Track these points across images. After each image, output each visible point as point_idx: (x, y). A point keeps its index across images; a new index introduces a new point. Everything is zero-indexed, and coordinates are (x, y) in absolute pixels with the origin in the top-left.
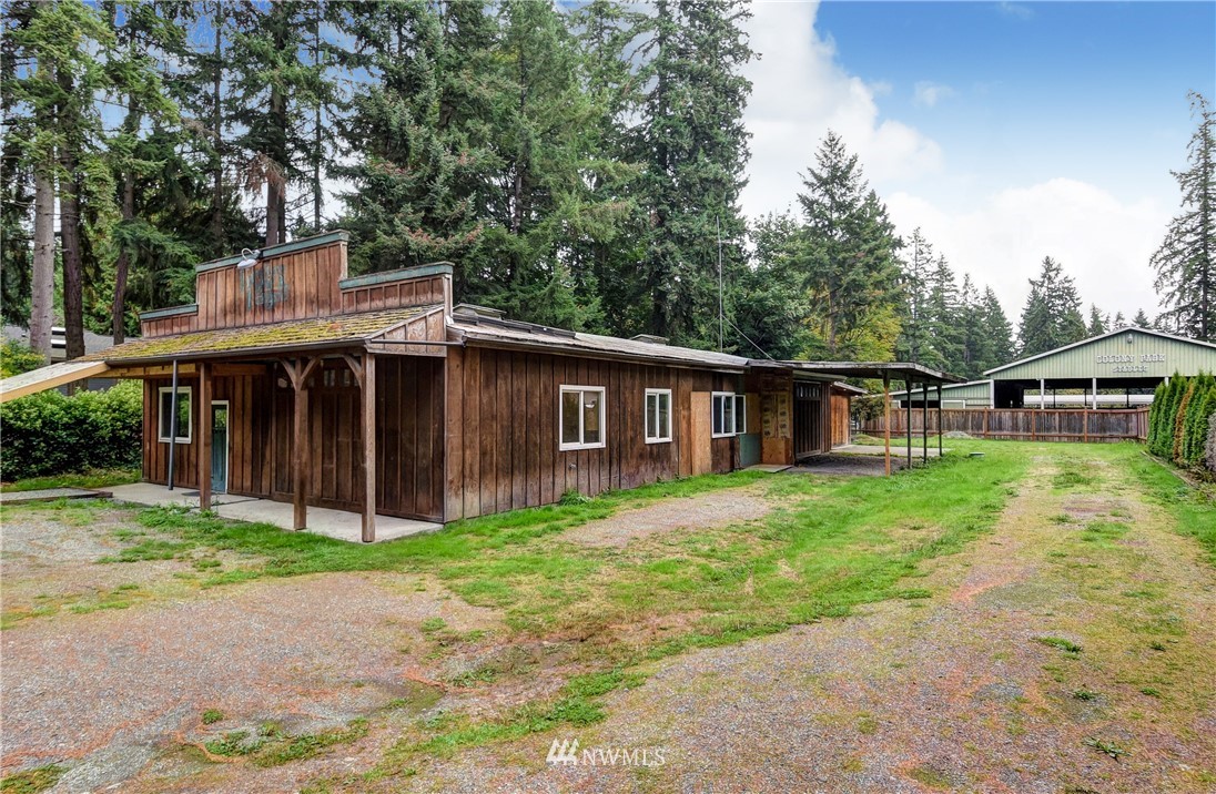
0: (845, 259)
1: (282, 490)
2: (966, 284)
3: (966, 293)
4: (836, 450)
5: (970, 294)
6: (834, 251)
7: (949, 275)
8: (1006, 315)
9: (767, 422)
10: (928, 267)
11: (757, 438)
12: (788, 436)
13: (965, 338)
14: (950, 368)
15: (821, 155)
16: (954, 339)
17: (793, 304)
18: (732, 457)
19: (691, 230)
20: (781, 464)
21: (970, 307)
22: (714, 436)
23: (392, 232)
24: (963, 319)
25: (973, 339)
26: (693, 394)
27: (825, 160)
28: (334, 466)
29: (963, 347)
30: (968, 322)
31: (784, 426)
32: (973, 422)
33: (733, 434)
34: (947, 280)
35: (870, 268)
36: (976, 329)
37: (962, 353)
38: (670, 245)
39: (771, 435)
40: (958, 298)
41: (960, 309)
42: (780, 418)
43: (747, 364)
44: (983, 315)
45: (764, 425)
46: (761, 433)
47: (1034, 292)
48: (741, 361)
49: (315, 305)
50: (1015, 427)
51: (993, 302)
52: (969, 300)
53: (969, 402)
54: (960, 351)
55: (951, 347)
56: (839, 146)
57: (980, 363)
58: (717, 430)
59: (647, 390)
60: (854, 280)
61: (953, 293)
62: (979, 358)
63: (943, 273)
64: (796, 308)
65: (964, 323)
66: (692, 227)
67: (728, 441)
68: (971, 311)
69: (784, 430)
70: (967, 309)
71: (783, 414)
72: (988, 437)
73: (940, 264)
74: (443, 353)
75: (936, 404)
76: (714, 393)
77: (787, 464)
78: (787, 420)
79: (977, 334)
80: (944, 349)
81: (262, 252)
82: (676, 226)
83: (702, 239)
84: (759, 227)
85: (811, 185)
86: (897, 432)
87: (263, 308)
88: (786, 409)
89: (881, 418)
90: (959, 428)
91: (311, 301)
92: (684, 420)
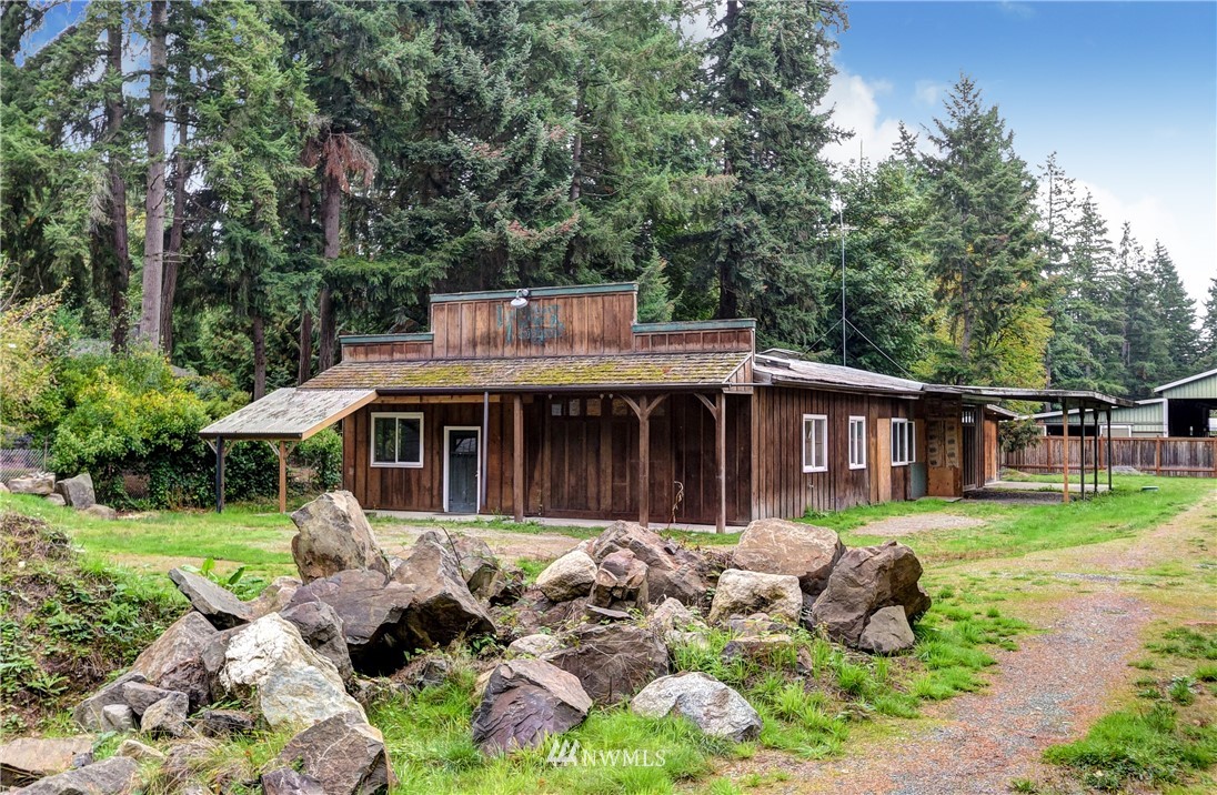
0: (983, 241)
1: (559, 507)
2: (1126, 239)
3: (1126, 252)
4: (988, 485)
5: (1132, 254)
6: (968, 231)
7: (1100, 224)
9: (933, 450)
10: (1068, 215)
11: (924, 466)
12: (957, 465)
13: (1123, 324)
14: (1102, 373)
15: (951, 104)
16: (1110, 328)
17: (900, 290)
18: (905, 487)
19: (780, 196)
20: (950, 496)
21: (1132, 276)
22: (894, 464)
24: (1122, 295)
25: (1135, 326)
26: (879, 420)
27: (956, 109)
28: (627, 483)
29: (1121, 339)
30: (1128, 299)
31: (952, 455)
32: (1143, 454)
33: (906, 462)
34: (1096, 232)
35: (1016, 254)
36: (1140, 311)
37: (1119, 349)
38: (756, 217)
39: (938, 465)
40: (1113, 261)
41: (1115, 278)
42: (948, 446)
43: (922, 389)
44: (1152, 287)
45: (930, 453)
46: (926, 462)
49: (598, 344)
50: (1194, 460)
51: (1166, 268)
52: (1130, 263)
53: (1136, 428)
54: (1116, 345)
55: (1102, 339)
56: (973, 92)
57: (1146, 363)
58: (895, 460)
59: (851, 418)
60: (998, 272)
61: (1106, 254)
62: (1144, 357)
63: (1090, 221)
64: (904, 296)
65: (1122, 300)
66: (783, 192)
67: (902, 470)
68: (1132, 281)
69: (953, 459)
70: (1126, 279)
71: (952, 442)
72: (1159, 474)
73: (1086, 207)
74: (751, 392)
75: (1093, 431)
76: (894, 420)
77: (956, 495)
78: (956, 449)
79: (1142, 318)
80: (1092, 343)
81: (530, 292)
82: (762, 191)
83: (796, 211)
84: (847, 176)
85: (937, 141)
86: (1047, 468)
87: (528, 342)
88: (955, 437)
89: (1028, 450)
90: (1125, 462)
91: (594, 340)
92: (872, 448)
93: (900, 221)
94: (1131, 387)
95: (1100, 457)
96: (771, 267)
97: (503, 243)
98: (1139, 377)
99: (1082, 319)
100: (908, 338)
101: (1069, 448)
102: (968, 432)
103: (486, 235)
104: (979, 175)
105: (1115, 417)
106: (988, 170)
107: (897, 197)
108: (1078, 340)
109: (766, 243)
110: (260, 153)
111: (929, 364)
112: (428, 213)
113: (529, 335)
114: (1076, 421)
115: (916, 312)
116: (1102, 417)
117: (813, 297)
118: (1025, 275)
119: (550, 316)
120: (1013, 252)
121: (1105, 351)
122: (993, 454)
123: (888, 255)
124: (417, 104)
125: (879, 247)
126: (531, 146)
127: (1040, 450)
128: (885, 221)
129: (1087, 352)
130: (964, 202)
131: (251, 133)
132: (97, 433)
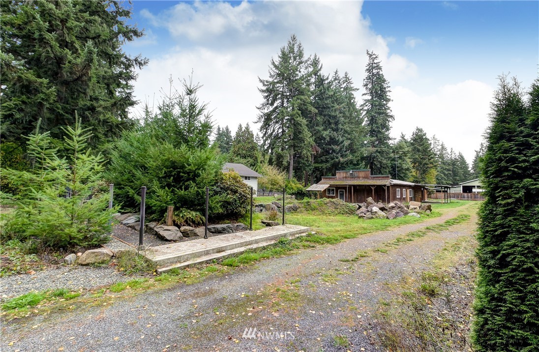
0: (423, 157)
2: (452, 151)
5: (453, 154)
6: (419, 156)
8: (466, 161)
9: (416, 194)
10: (438, 147)
11: (415, 197)
12: (420, 197)
13: (451, 169)
16: (448, 170)
17: (404, 165)
19: (382, 150)
23: (337, 158)
24: (451, 163)
25: (454, 170)
26: (407, 190)
29: (451, 172)
32: (457, 196)
33: (412, 196)
34: (444, 150)
36: (455, 166)
38: (378, 154)
39: (417, 197)
40: (449, 156)
41: (449, 160)
42: (419, 194)
44: (458, 161)
47: (477, 154)
48: (414, 184)
50: (468, 197)
51: (462, 157)
52: (453, 156)
53: (455, 191)
54: (450, 174)
57: (457, 178)
58: (410, 196)
59: (403, 189)
60: (426, 163)
61: (447, 155)
62: (456, 176)
63: (443, 148)
67: (411, 198)
70: (452, 160)
72: (460, 200)
73: (442, 145)
74: (389, 186)
75: (447, 191)
76: (410, 189)
78: (421, 194)
79: (456, 168)
80: (443, 173)
81: (353, 171)
82: (379, 149)
83: (385, 152)
84: (393, 145)
86: (436, 198)
87: (352, 178)
88: (420, 192)
89: (432, 195)
90: (453, 197)
91: (363, 178)
92: (407, 194)
93: (404, 153)
94: (454, 182)
95: (448, 196)
96: (381, 162)
97: (339, 161)
98: (455, 180)
99: (441, 168)
100: (406, 174)
101: (442, 194)
102: (422, 191)
103: (337, 160)
104: (421, 145)
105: (451, 189)
106: (423, 144)
107: (403, 148)
108: (440, 173)
109: (380, 158)
110: (309, 151)
111: (412, 179)
112: (327, 157)
113: (352, 177)
114: (444, 190)
115: (408, 169)
116: (449, 189)
117: (388, 167)
118: (431, 163)
119: (356, 174)
120: (429, 159)
121: (447, 175)
122: (426, 196)
123: (402, 159)
124: (328, 141)
125: (400, 158)
126: (343, 146)
127: (435, 195)
128: (401, 153)
129: (443, 175)
130: (418, 150)
131: (307, 148)
132: (292, 190)
